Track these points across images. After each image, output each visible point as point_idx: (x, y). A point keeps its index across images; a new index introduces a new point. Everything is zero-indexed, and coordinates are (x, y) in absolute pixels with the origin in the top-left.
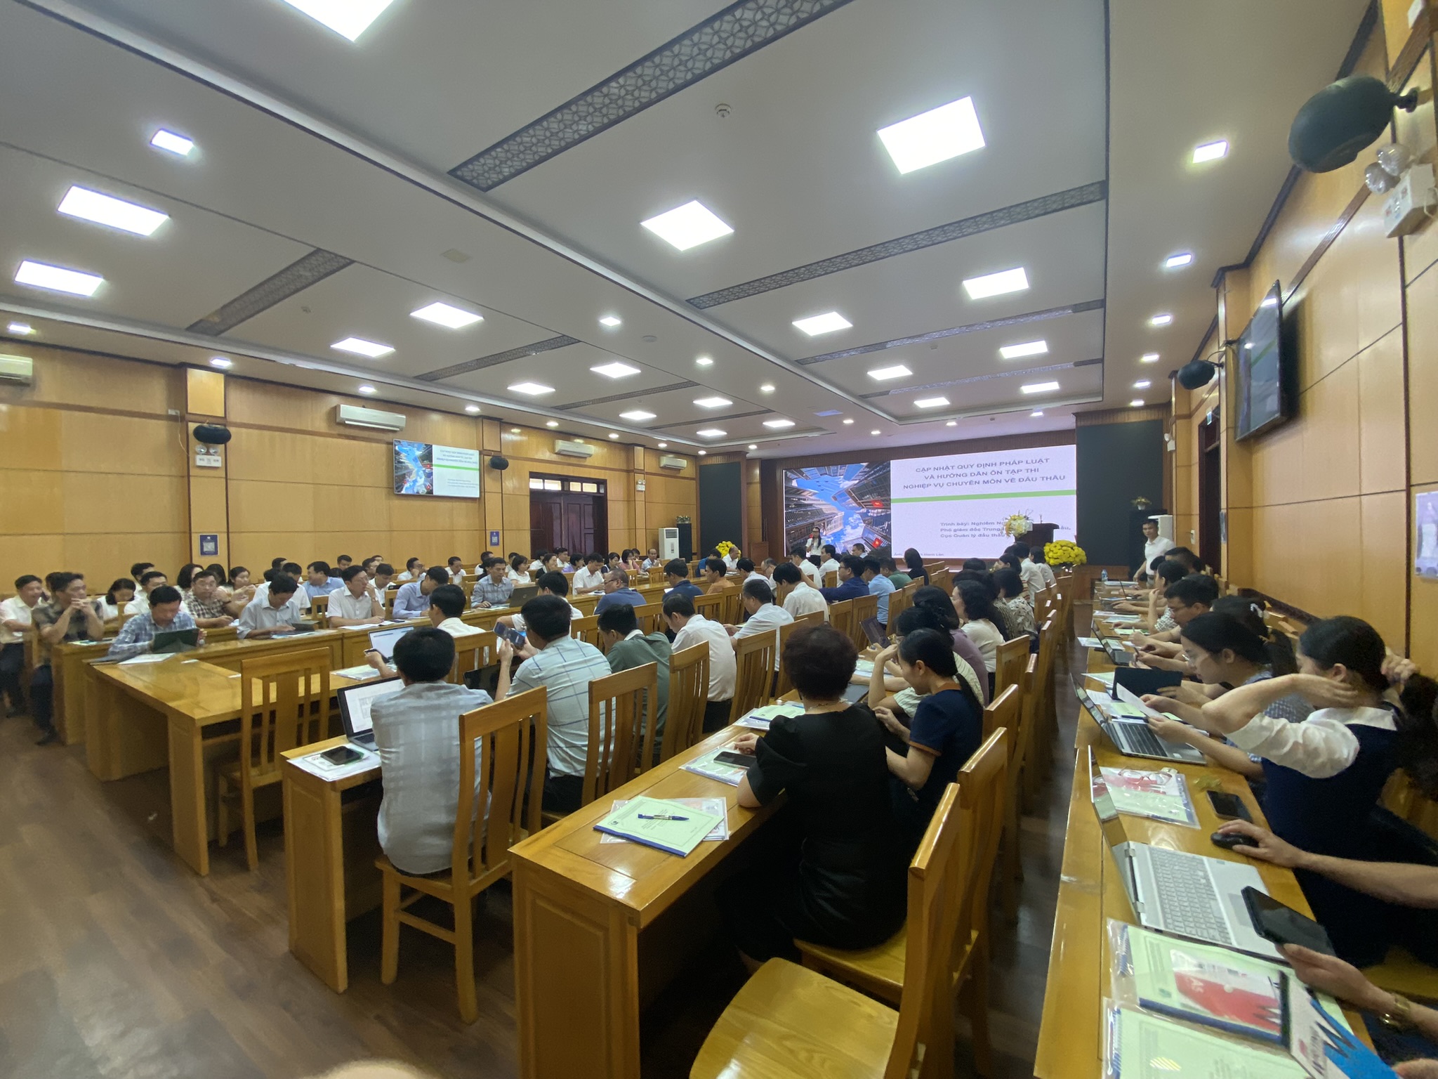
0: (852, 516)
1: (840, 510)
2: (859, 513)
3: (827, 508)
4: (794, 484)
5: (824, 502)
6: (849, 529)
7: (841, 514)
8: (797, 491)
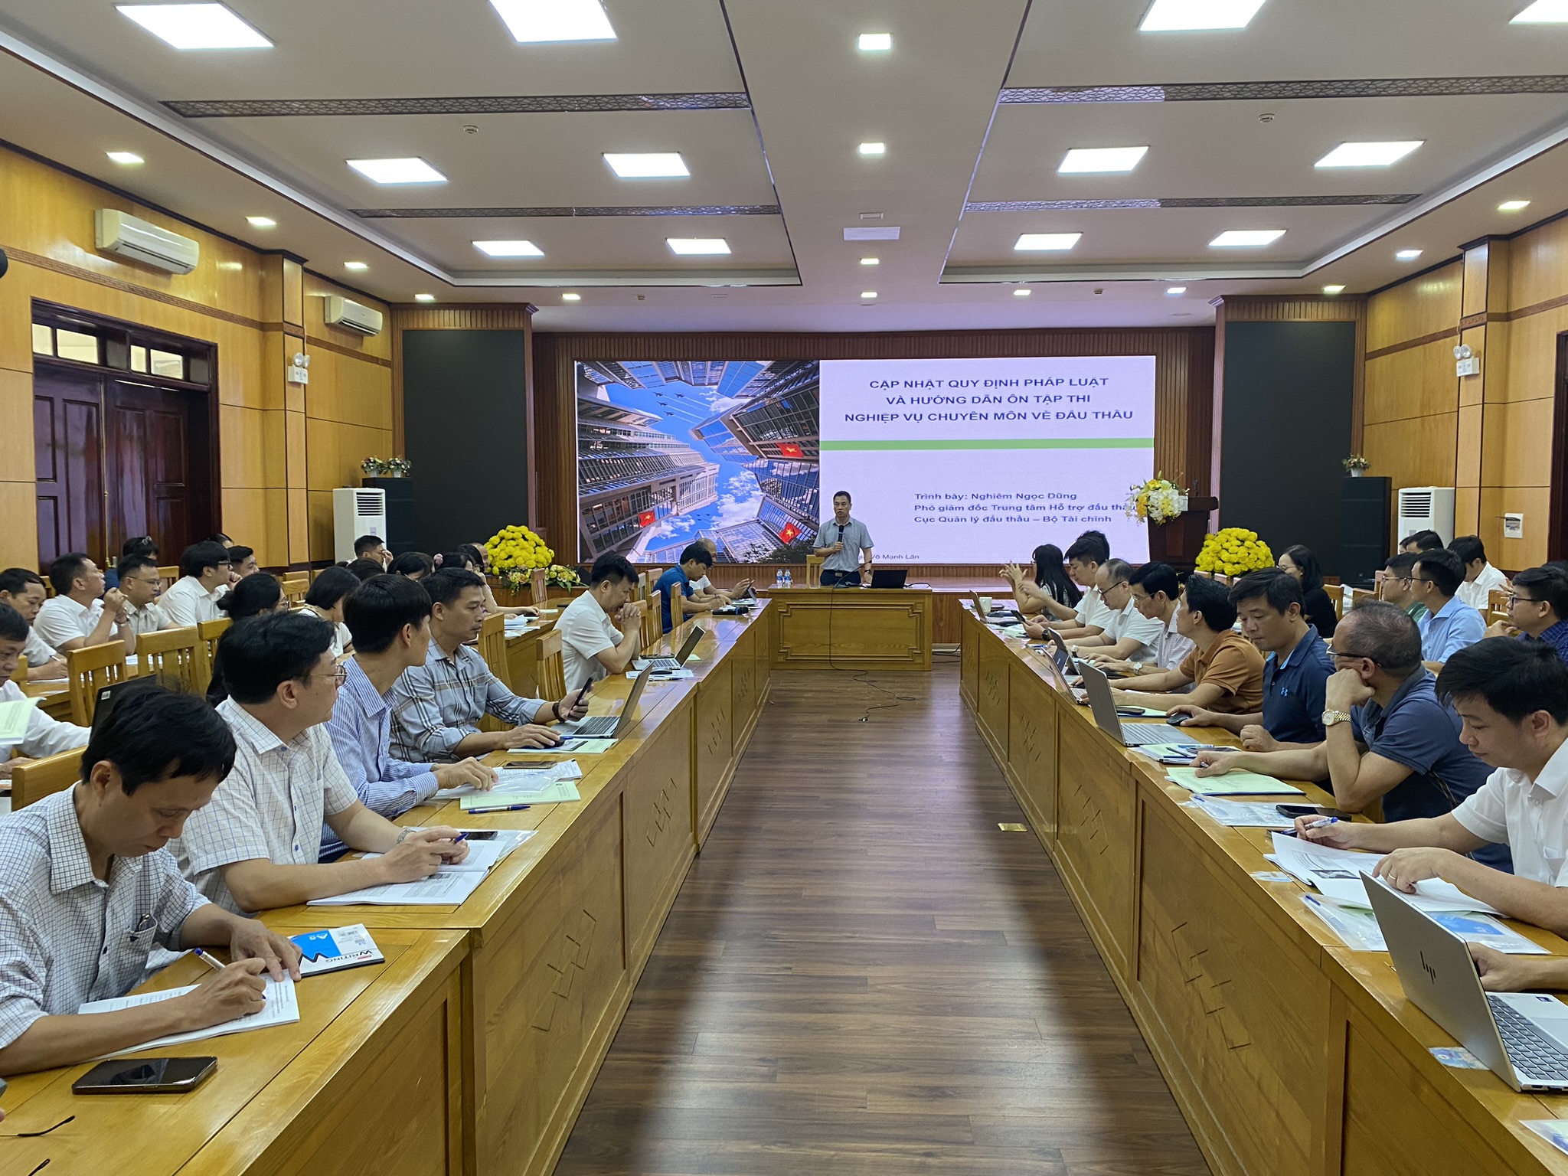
0: (737, 474)
1: (708, 459)
2: (751, 469)
3: (681, 455)
4: (602, 395)
5: (672, 441)
6: (729, 503)
7: (711, 469)
8: (609, 413)
